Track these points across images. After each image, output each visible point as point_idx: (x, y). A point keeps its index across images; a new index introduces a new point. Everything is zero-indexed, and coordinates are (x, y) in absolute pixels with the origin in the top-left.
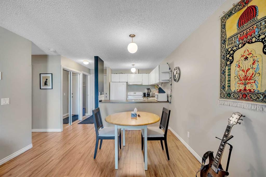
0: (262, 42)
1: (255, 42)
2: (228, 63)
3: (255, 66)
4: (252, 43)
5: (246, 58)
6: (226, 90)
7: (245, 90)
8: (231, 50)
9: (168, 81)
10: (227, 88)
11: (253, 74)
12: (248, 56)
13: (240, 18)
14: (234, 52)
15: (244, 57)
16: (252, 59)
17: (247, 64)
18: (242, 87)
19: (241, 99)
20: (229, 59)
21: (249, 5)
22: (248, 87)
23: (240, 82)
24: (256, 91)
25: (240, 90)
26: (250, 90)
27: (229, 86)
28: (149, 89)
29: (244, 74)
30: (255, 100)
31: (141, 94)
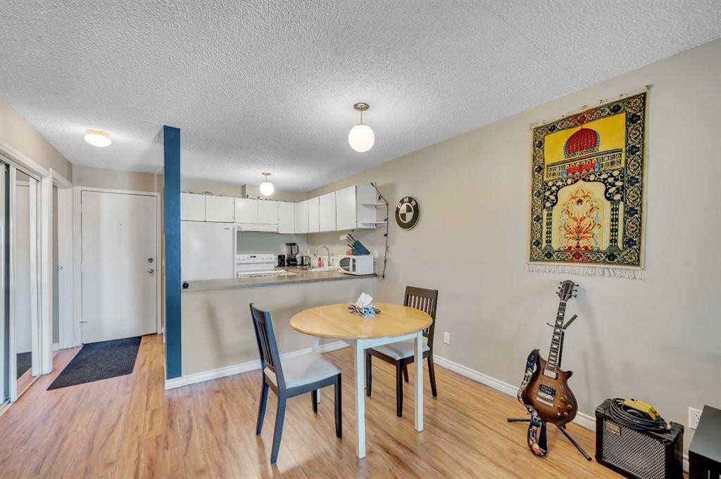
0: (604, 182)
1: (594, 181)
2: (548, 204)
3: (593, 214)
4: (589, 181)
5: (580, 202)
6: (543, 248)
7: (578, 247)
8: (553, 185)
9: (375, 227)
10: (544, 244)
11: (590, 225)
12: (582, 199)
13: (569, 140)
14: (559, 189)
15: (577, 199)
16: (588, 204)
17: (580, 211)
18: (573, 243)
19: (572, 261)
20: (548, 197)
21: (585, 126)
22: (583, 243)
23: (569, 236)
24: (596, 249)
25: (570, 248)
26: (586, 248)
27: (549, 242)
28: (294, 244)
29: (575, 224)
30: (595, 262)
31: (273, 258)
